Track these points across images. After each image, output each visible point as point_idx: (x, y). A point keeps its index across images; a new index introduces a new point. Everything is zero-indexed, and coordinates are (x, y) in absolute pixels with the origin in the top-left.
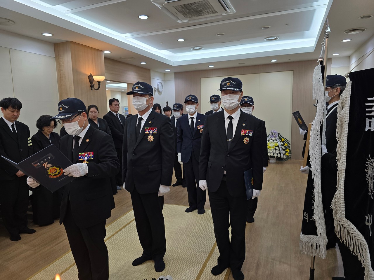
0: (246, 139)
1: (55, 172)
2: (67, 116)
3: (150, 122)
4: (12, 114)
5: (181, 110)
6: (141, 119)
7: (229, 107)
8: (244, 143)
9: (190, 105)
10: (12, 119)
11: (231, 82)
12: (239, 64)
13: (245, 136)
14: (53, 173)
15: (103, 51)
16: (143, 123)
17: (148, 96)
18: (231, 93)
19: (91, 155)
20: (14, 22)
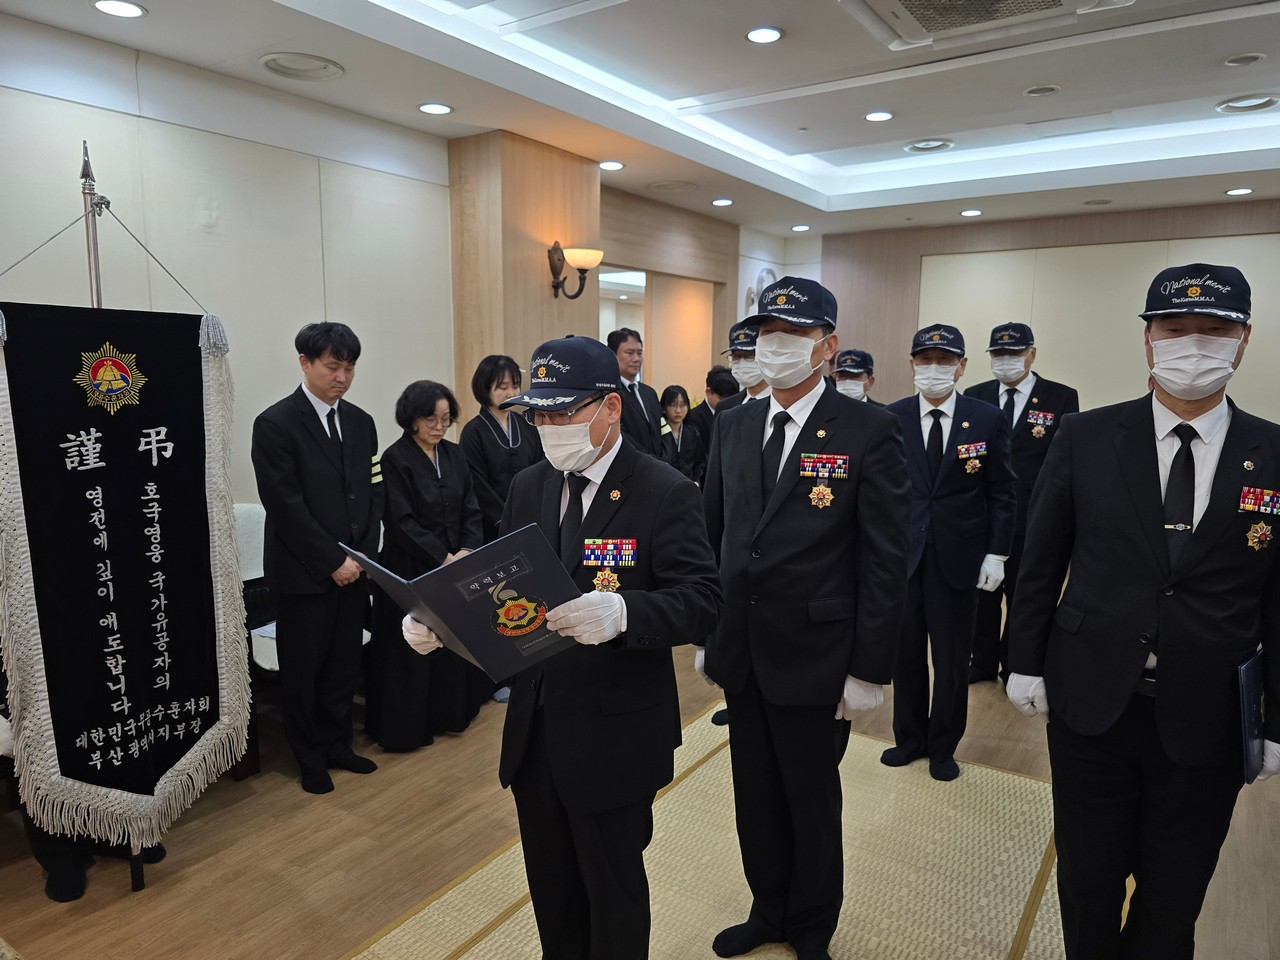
0: (1257, 527)
1: (520, 618)
2: (560, 400)
3: (821, 433)
4: (331, 378)
5: (865, 375)
6: (783, 420)
7: (1191, 390)
8: (1250, 544)
9: (934, 366)
10: (332, 394)
11: (1209, 282)
12: (1088, 203)
13: (1256, 517)
14: (512, 620)
15: (598, 163)
16: (792, 434)
17: (819, 333)
18: (1201, 331)
19: (628, 550)
20: (342, 69)
